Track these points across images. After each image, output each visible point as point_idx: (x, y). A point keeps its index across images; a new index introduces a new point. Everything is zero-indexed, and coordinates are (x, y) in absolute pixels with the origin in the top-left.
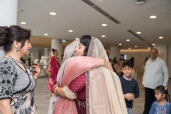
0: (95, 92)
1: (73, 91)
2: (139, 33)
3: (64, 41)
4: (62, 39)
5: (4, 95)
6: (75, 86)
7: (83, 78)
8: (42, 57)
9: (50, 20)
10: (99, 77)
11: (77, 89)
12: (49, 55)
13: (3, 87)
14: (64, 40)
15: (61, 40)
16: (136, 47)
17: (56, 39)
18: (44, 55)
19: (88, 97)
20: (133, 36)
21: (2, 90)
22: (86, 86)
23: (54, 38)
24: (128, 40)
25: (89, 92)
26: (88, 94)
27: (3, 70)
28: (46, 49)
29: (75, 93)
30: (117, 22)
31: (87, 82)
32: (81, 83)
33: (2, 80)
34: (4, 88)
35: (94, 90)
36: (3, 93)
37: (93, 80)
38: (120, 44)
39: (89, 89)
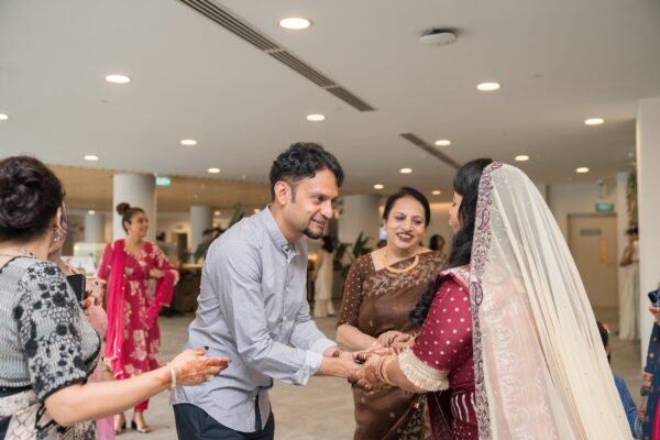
0: (506, 362)
1: (431, 363)
2: (442, 143)
3: (162, 182)
4: (156, 174)
5: (71, 371)
6: (436, 343)
7: (459, 315)
8: (77, 248)
9: (105, 101)
10: (515, 307)
11: (442, 353)
12: (102, 239)
13: (63, 348)
14: (161, 176)
15: (151, 179)
16: (436, 193)
17: (132, 172)
18: (82, 240)
19: (481, 380)
20: (424, 154)
21: (62, 356)
22: (474, 342)
23: (123, 172)
24: (406, 171)
25: (481, 361)
26: (480, 369)
27: (52, 293)
28: (92, 212)
29: (439, 367)
30: (361, 106)
31: (474, 328)
32: (455, 331)
33: (55, 326)
34: (66, 350)
35: (501, 356)
36: (67, 367)
37: (495, 321)
38: (379, 187)
39: (480, 353)
